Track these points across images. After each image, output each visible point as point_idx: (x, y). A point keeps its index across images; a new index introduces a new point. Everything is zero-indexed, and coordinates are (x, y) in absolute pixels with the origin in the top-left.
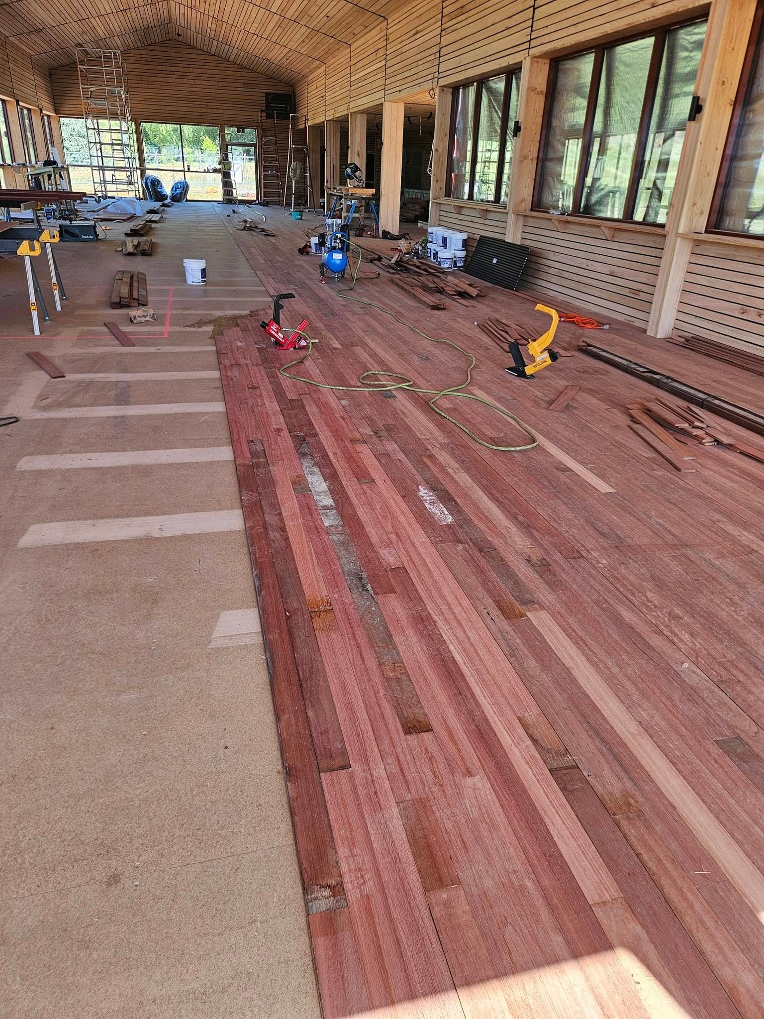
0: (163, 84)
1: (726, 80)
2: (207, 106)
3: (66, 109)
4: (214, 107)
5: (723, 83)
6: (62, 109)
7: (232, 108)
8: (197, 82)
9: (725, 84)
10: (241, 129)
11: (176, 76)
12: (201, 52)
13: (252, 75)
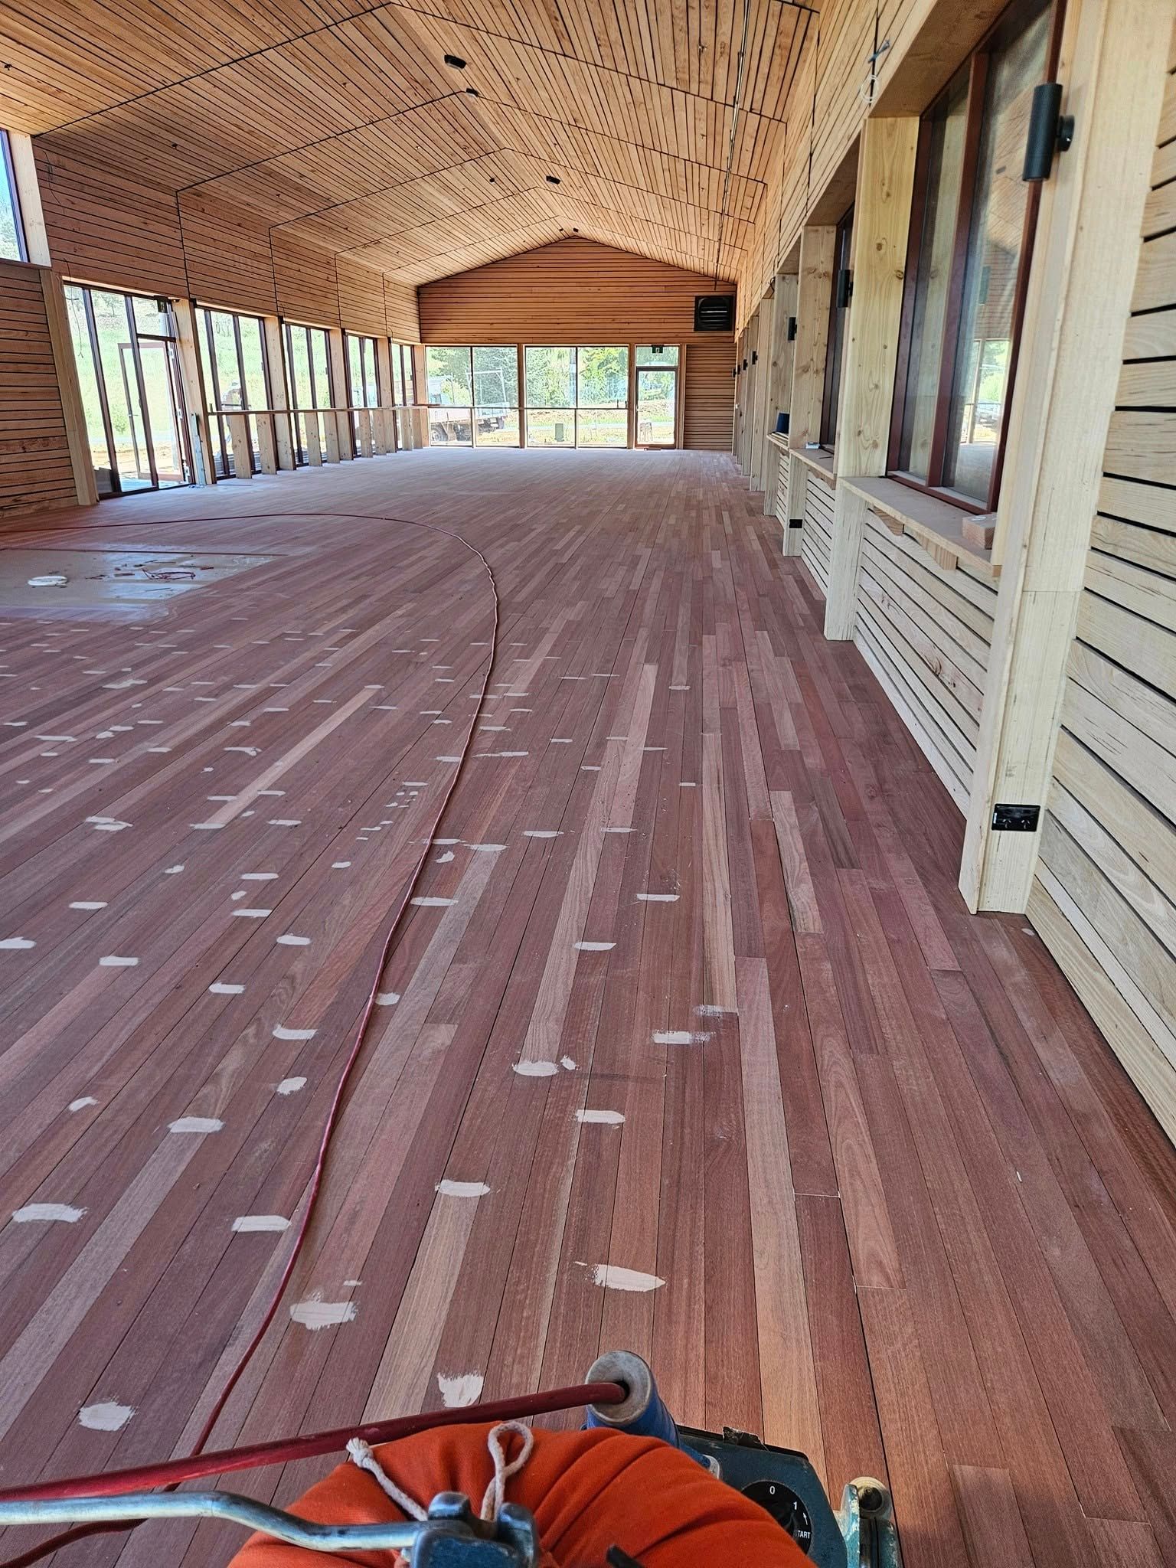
0: (557, 295)
1: (884, 242)
2: (614, 319)
3: (436, 335)
4: (623, 321)
5: (879, 247)
6: (430, 335)
7: (648, 321)
8: (603, 290)
9: (884, 247)
10: (658, 348)
11: (575, 284)
12: (611, 250)
13: (677, 274)
